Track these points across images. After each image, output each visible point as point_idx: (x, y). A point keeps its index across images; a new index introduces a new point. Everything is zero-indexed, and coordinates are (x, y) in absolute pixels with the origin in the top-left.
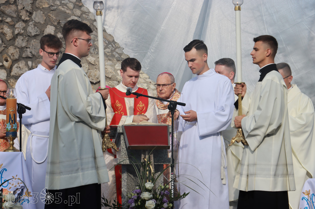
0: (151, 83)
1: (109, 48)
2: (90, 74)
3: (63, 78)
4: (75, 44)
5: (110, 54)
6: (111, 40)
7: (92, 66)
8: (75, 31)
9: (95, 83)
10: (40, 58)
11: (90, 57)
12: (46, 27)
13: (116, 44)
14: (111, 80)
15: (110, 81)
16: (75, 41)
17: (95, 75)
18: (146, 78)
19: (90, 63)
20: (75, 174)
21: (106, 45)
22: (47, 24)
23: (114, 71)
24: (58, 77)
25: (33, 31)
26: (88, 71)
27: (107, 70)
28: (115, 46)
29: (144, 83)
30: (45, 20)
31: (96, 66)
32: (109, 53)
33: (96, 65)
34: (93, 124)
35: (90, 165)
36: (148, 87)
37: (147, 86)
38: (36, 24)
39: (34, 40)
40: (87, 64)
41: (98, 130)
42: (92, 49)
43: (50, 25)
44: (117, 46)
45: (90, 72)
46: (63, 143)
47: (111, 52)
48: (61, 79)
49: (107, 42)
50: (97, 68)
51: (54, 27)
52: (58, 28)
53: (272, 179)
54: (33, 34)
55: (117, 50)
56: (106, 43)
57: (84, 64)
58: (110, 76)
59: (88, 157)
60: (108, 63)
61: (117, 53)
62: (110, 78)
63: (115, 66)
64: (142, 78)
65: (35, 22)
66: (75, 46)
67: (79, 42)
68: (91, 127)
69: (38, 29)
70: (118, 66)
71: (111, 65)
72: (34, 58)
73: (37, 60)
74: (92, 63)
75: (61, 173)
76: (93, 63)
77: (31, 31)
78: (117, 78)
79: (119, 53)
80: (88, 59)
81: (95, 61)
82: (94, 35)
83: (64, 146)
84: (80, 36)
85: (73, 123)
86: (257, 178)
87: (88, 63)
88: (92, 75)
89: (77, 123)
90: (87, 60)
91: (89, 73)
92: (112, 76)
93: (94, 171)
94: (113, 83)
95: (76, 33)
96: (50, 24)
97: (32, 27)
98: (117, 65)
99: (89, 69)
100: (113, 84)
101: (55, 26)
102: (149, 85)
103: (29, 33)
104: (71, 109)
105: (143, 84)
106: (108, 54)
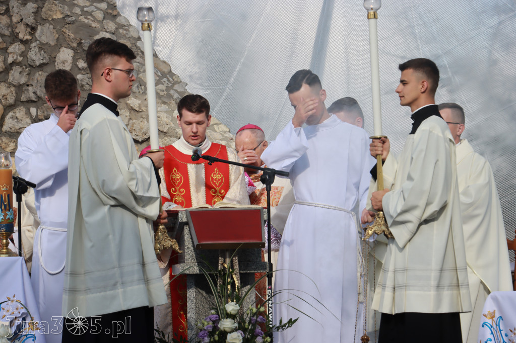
1: (163, 84)
2: (133, 127)
3: (88, 134)
4: (108, 78)
5: (165, 93)
6: (166, 70)
7: (136, 113)
8: (106, 56)
9: (140, 141)
11: (132, 98)
12: (59, 51)
13: (174, 77)
14: (167, 137)
16: (108, 74)
17: (141, 129)
18: (225, 132)
19: (132, 109)
20: (112, 292)
21: (158, 78)
22: (61, 47)
23: (172, 121)
24: (81, 132)
25: (37, 58)
26: (129, 121)
27: (160, 119)
28: (173, 80)
29: (221, 140)
30: (58, 40)
31: (143, 113)
32: (163, 91)
33: (143, 111)
34: (140, 209)
35: (136, 277)
38: (42, 47)
39: (40, 73)
40: (127, 110)
41: (147, 219)
42: (136, 85)
43: (65, 47)
44: (176, 80)
45: (133, 123)
46: (91, 241)
47: (166, 90)
48: (86, 136)
49: (160, 74)
50: (144, 116)
51: (73, 51)
52: (78, 51)
53: (432, 293)
54: (38, 64)
55: (176, 87)
56: (158, 76)
57: (122, 111)
58: (165, 130)
59: (131, 264)
60: (162, 108)
61: (176, 91)
62: (166, 133)
63: (174, 114)
64: (218, 131)
65: (41, 43)
66: (108, 81)
67: (113, 74)
68: (137, 215)
69: (46, 55)
71: (166, 112)
72: (40, 102)
73: (45, 105)
74: (135, 108)
75: (88, 290)
76: (137, 109)
77: (34, 58)
78: (177, 133)
79: (179, 91)
80: (128, 102)
81: (140, 105)
82: (138, 63)
83: (93, 246)
84: (115, 64)
85: (106, 208)
86: (408, 292)
87: (129, 109)
88: (137, 129)
89: (112, 208)
90: (127, 104)
91: (130, 125)
92: (168, 129)
93: (142, 286)
94: (170, 140)
95: (108, 61)
96: (65, 45)
97: (36, 52)
99: (130, 119)
101: (73, 49)
102: (229, 143)
103: (32, 61)
104: (103, 186)
106: (162, 93)
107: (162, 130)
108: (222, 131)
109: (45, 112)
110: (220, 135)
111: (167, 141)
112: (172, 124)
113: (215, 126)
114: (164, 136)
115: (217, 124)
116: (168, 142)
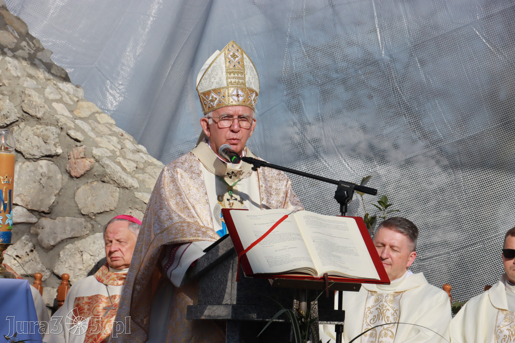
0: (122, 135)
1: (24, 50)
5: (29, 62)
6: (23, 30)
13: (34, 41)
14: (41, 124)
15: (39, 126)
18: (111, 125)
21: (15, 41)
23: (45, 102)
27: (32, 99)
28: (34, 45)
29: (109, 135)
32: (26, 59)
36: (121, 145)
37: (118, 143)
44: (37, 45)
47: (29, 58)
49: (17, 34)
50: (5, 93)
55: (39, 55)
56: (15, 38)
58: (39, 115)
60: (29, 83)
61: (40, 61)
62: (38, 118)
63: (46, 93)
64: (101, 122)
70: (52, 92)
71: (35, 89)
78: (57, 121)
79: (44, 61)
92: (44, 114)
94: (47, 130)
98: (48, 90)
100: (45, 133)
102: (122, 141)
105: (110, 137)
106: (25, 63)
107: (33, 114)
108: (107, 123)
110: (108, 129)
111: (41, 130)
112: (46, 106)
113: (96, 115)
114: (36, 122)
115: (97, 112)
116: (42, 132)
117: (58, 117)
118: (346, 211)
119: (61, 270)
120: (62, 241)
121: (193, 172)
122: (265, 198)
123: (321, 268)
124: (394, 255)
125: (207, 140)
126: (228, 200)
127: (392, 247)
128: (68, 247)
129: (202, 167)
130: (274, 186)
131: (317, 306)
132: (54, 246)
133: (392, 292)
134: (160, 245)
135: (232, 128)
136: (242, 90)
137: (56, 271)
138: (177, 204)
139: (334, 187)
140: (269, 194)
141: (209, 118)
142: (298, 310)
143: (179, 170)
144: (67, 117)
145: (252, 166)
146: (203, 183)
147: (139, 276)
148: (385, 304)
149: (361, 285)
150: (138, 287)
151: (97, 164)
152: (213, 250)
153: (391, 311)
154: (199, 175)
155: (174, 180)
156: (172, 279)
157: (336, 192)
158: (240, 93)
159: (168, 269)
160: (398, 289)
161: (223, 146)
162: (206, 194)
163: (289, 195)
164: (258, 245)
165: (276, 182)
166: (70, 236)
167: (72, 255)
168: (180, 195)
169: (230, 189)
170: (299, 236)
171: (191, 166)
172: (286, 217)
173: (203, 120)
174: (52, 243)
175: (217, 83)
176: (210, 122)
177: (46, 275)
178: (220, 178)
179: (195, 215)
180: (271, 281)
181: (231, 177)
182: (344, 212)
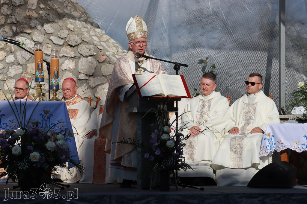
0: (118, 47)
1: (83, 18)
2: (70, 39)
6: (83, 11)
7: (72, 32)
9: (74, 46)
10: (24, 24)
11: (70, 24)
14: (88, 44)
15: (88, 45)
17: (74, 40)
18: (114, 43)
23: (90, 36)
25: (18, 2)
26: (67, 36)
27: (85, 36)
29: (113, 47)
31: (75, 32)
32: (83, 21)
36: (117, 50)
39: (19, 9)
40: (67, 30)
44: (88, 16)
45: (70, 37)
49: (81, 13)
50: (76, 34)
54: (18, 4)
55: (89, 19)
57: (64, 30)
58: (87, 41)
60: (84, 30)
64: (110, 42)
69: (22, 0)
70: (93, 33)
71: (86, 32)
72: (18, 24)
73: (21, 25)
74: (71, 29)
76: (73, 30)
77: (16, 1)
78: (94, 43)
79: (90, 21)
80: (67, 26)
81: (74, 28)
87: (68, 30)
88: (72, 40)
90: (66, 27)
91: (68, 38)
92: (89, 41)
98: (91, 32)
99: (68, 35)
100: (90, 47)
103: (14, 3)
107: (85, 41)
108: (113, 43)
109: (21, 29)
110: (113, 45)
112: (90, 38)
114: (86, 44)
115: (109, 39)
117: (94, 41)
118: (178, 73)
119: (97, 95)
120: (97, 85)
121: (126, 62)
122: (152, 69)
123: (166, 93)
124: (208, 87)
125: (131, 50)
126: (139, 71)
127: (207, 85)
128: (99, 87)
129: (129, 60)
130: (155, 65)
131: (166, 107)
132: (94, 87)
133: (208, 99)
134: (115, 88)
135: (140, 46)
136: (142, 32)
137: (95, 96)
138: (121, 73)
139: (174, 65)
140: (153, 67)
141: (131, 42)
142: (160, 108)
143: (121, 61)
144: (98, 41)
145: (146, 58)
146: (130, 65)
147: (108, 99)
148: (205, 103)
149: (181, 99)
150: (108, 103)
151: (108, 58)
152: (132, 89)
153: (208, 106)
154: (128, 62)
155: (119, 65)
156: (120, 99)
157: (174, 66)
158: (142, 33)
159: (119, 96)
160: (210, 98)
161: (136, 52)
162: (131, 69)
163: (161, 67)
164: (144, 86)
165: (156, 63)
166: (100, 83)
167: (101, 90)
168: (121, 70)
169: (139, 67)
170: (159, 83)
171: (126, 59)
172: (155, 76)
173: (129, 43)
174: (94, 86)
175: (133, 30)
176: (132, 44)
177: (92, 97)
178: (136, 63)
179: (127, 76)
180: (149, 99)
181: (139, 63)
182: (177, 74)
